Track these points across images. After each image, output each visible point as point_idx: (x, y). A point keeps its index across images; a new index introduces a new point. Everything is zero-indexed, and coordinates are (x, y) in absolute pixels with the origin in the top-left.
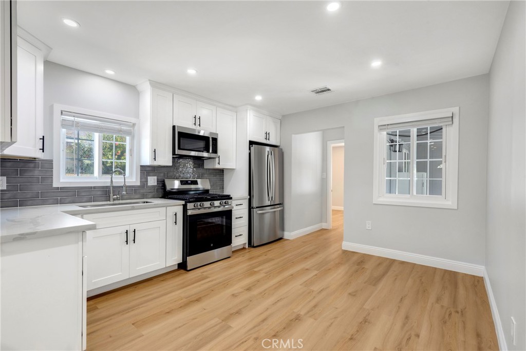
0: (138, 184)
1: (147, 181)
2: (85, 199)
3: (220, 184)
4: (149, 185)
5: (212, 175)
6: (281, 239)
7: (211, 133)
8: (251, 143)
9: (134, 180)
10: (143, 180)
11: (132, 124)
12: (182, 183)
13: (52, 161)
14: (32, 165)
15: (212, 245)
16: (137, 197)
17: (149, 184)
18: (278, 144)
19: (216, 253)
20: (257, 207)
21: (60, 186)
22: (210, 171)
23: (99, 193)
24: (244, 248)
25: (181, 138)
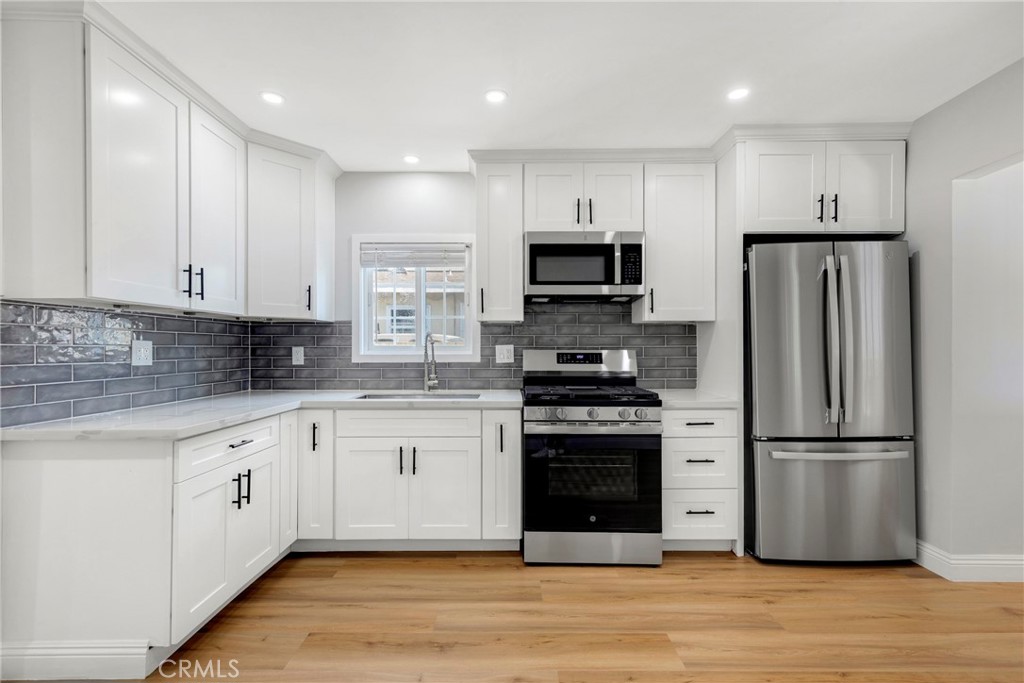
0: (478, 359)
1: (494, 355)
2: (392, 384)
3: (683, 362)
4: (497, 361)
5: (658, 341)
6: (909, 563)
7: (619, 234)
8: (750, 240)
9: (470, 352)
10: (487, 352)
11: (464, 246)
12: (561, 358)
13: (350, 322)
14: (328, 330)
15: (593, 519)
16: (475, 384)
17: (499, 360)
18: (898, 228)
19: (617, 544)
20: (770, 440)
21: (360, 362)
22: (651, 330)
23: (413, 374)
24: (731, 554)
25: (538, 259)
